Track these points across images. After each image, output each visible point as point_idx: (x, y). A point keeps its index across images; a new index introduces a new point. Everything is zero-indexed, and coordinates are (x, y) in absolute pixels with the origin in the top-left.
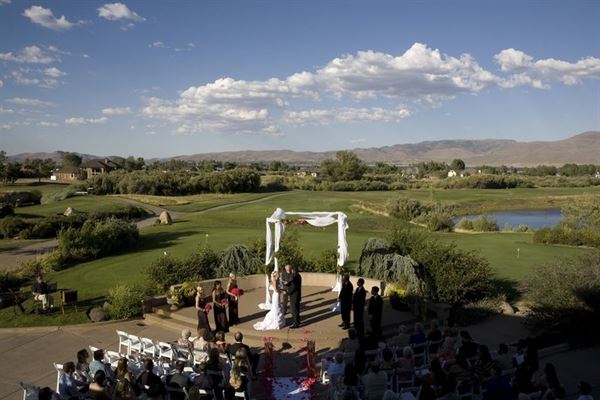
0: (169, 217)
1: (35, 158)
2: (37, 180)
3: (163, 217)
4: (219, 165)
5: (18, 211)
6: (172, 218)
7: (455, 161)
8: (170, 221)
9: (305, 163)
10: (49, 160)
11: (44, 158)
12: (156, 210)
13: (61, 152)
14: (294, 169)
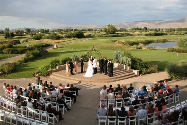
0: (57, 46)
1: (18, 30)
2: (19, 37)
3: (55, 47)
4: (72, 30)
5: (14, 46)
6: (58, 46)
7: (144, 27)
8: (57, 48)
9: (99, 28)
10: (22, 31)
11: (21, 30)
12: (53, 44)
13: (25, 28)
14: (95, 30)
